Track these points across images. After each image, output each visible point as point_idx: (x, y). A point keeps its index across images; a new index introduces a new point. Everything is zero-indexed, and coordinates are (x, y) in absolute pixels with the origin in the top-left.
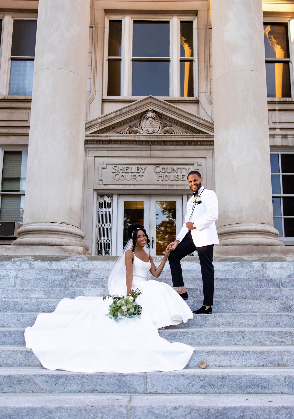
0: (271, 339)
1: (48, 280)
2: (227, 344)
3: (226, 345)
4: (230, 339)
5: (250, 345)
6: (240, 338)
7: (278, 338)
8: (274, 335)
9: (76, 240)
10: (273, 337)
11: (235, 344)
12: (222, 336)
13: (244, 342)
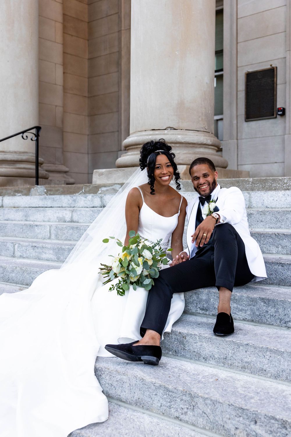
0: (247, 429)
1: (80, 230)
2: (163, 414)
3: (161, 413)
4: (169, 404)
5: (204, 428)
6: (187, 408)
7: (264, 432)
8: (256, 422)
9: (190, 152)
10: (253, 426)
11: (177, 418)
12: (156, 395)
13: (194, 418)
